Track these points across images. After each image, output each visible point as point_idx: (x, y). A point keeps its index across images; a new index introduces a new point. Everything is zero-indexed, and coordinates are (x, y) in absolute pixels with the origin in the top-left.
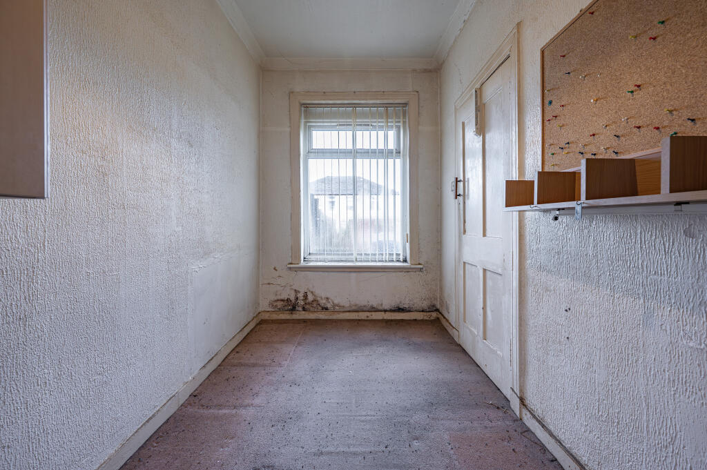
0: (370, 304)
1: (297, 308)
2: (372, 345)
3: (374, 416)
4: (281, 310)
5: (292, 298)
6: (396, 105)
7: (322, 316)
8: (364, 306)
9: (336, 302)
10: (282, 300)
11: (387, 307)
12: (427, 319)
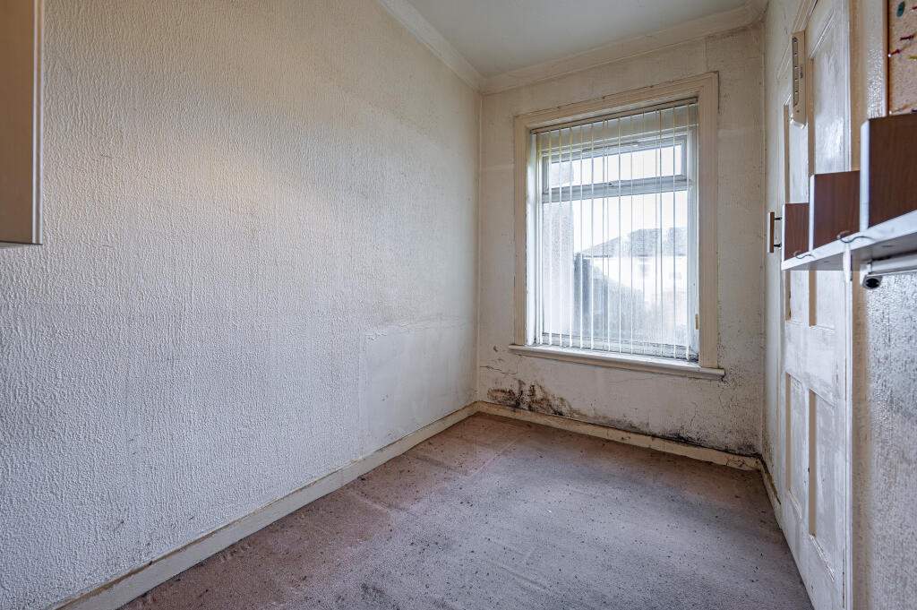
0: (629, 419)
1: (522, 406)
2: (607, 482)
3: (545, 588)
4: (502, 404)
5: (516, 390)
6: (676, 103)
7: (555, 423)
8: (619, 422)
9: (575, 406)
10: (503, 391)
11: (656, 431)
12: (734, 466)
